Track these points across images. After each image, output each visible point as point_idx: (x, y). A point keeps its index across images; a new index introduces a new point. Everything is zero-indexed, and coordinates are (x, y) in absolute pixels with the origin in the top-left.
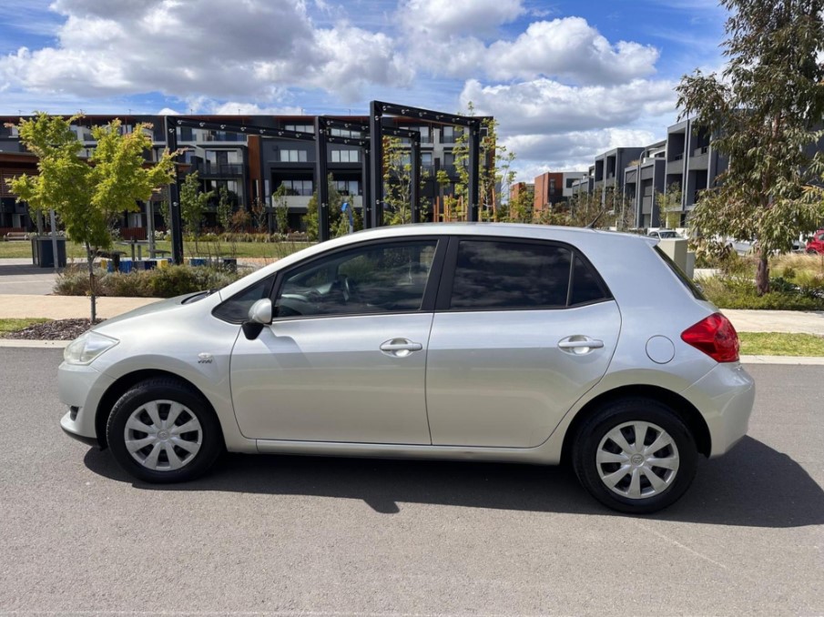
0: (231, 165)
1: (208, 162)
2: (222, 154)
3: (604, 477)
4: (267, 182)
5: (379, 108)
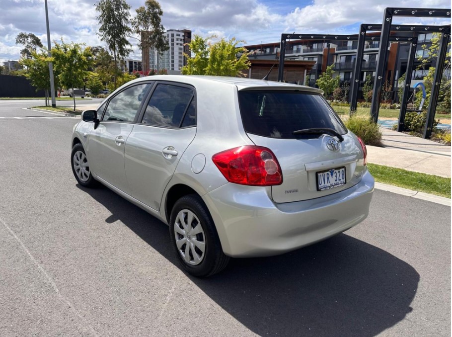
0: (375, 62)
3: (177, 240)
4: (397, 72)
5: (391, 12)
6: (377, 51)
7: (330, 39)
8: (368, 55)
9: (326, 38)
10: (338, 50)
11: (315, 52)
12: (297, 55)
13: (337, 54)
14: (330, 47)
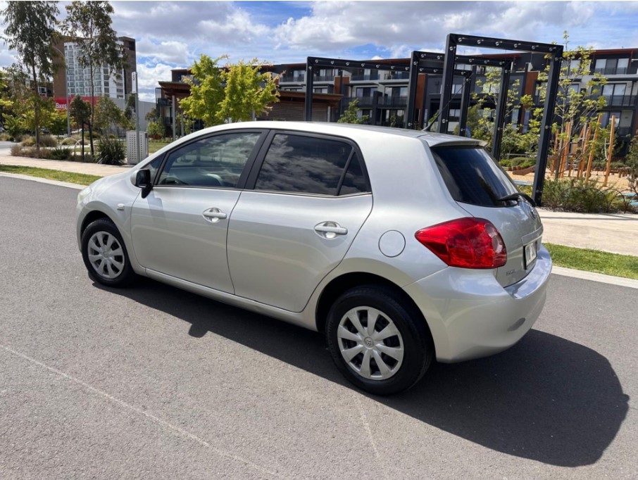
0: (402, 97)
1: (386, 95)
2: (396, 90)
3: (343, 350)
4: (426, 110)
5: (455, 40)
6: (407, 83)
7: (340, 64)
8: (391, 89)
9: (334, 64)
10: (353, 79)
11: (323, 80)
12: (300, 83)
13: (352, 86)
14: (343, 76)
